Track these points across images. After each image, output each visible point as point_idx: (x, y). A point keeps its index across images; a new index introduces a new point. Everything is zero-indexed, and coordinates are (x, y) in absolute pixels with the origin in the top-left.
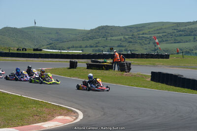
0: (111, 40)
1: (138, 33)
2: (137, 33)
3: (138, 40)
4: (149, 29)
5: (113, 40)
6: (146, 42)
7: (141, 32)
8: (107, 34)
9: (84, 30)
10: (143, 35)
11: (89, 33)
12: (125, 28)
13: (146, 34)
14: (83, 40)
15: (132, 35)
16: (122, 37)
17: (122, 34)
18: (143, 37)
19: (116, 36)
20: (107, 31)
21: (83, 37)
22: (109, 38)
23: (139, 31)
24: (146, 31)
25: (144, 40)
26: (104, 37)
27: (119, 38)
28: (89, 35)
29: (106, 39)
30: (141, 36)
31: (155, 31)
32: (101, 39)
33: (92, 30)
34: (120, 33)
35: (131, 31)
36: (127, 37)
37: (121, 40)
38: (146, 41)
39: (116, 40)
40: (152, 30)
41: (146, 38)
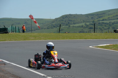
0: (73, 27)
1: (99, 19)
2: (97, 20)
3: (98, 26)
4: (109, 15)
5: (75, 27)
6: (105, 28)
7: (101, 19)
8: (70, 22)
9: (50, 19)
10: (103, 21)
11: (53, 22)
12: (87, 15)
13: (106, 20)
14: (48, 28)
15: (93, 22)
16: (83, 24)
17: (84, 21)
18: (103, 23)
19: (78, 23)
20: (70, 19)
21: (48, 26)
22: (71, 26)
23: (100, 17)
24: (106, 18)
25: (104, 26)
26: (67, 25)
27: (81, 25)
28: (54, 24)
29: (69, 27)
30: (101, 22)
31: (114, 16)
32: (64, 27)
33: (56, 19)
34: (82, 21)
35: (92, 18)
36: (88, 24)
37: (82, 26)
38: (105, 26)
39: (78, 27)
40: (112, 16)
41: (106, 23)
